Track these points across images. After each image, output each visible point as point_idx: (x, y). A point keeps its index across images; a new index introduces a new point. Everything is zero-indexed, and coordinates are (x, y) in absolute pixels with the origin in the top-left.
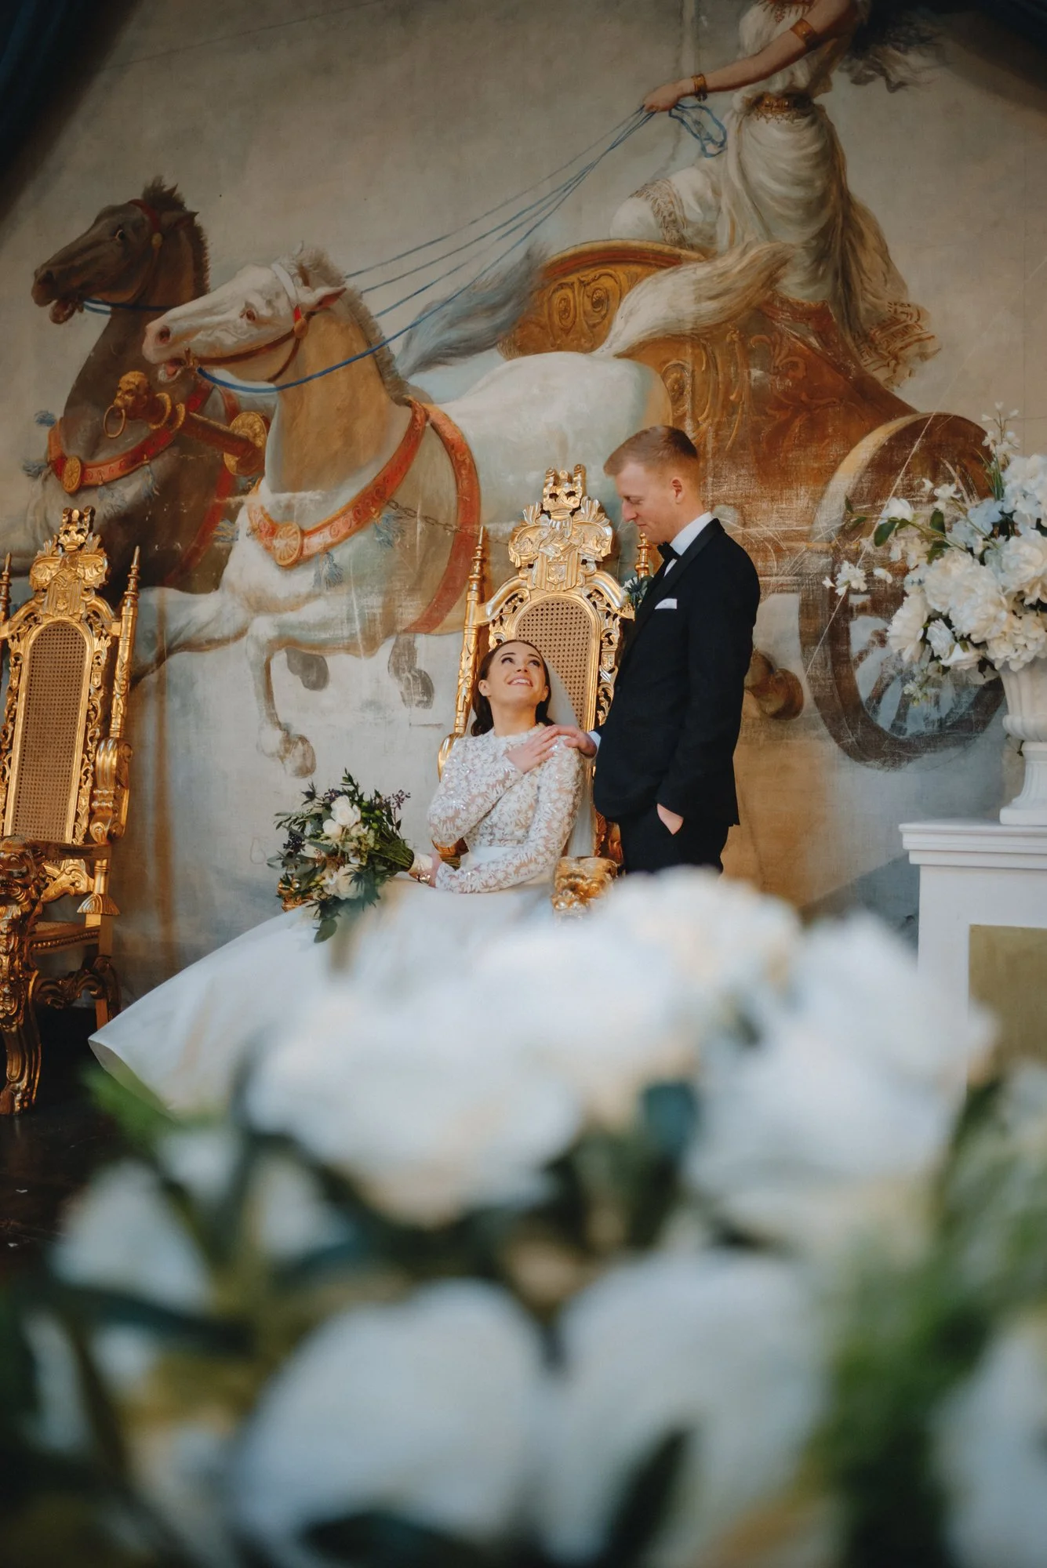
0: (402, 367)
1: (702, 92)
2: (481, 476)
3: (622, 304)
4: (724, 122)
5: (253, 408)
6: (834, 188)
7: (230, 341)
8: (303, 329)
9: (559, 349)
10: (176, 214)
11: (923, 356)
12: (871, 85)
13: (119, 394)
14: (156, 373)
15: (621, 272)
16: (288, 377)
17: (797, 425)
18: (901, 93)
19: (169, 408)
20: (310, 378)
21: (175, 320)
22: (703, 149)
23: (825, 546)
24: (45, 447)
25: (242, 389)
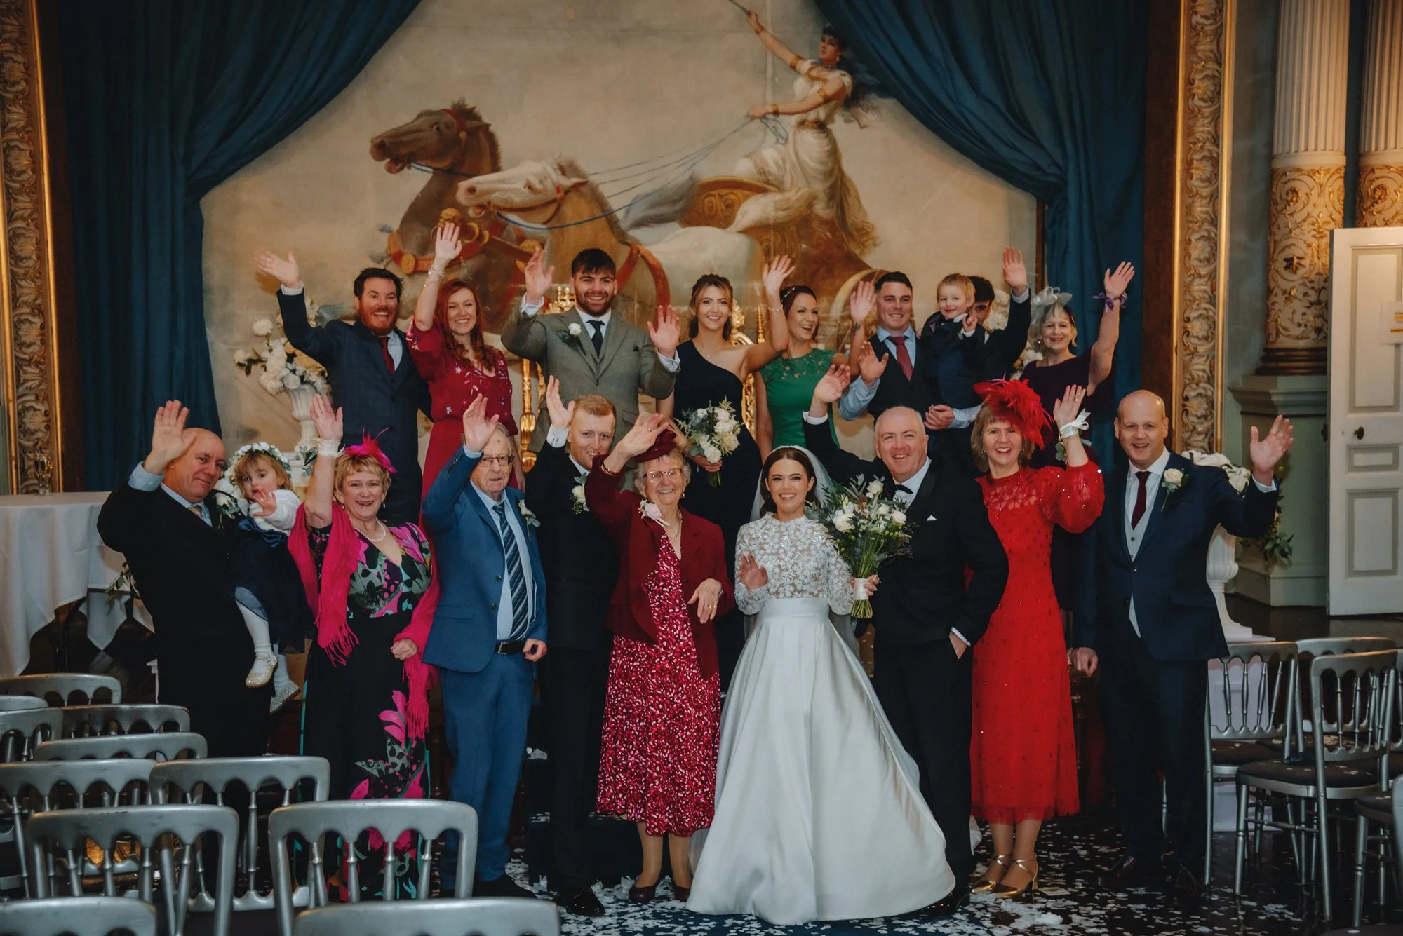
0: (624, 225)
1: (776, 113)
2: (671, 283)
3: (741, 208)
4: (787, 129)
5: (534, 238)
6: (837, 166)
7: (517, 200)
8: (563, 199)
9: (708, 225)
10: (477, 123)
11: (875, 245)
12: (852, 124)
13: (441, 220)
14: (467, 211)
15: (740, 193)
16: (554, 223)
17: (822, 271)
18: (864, 130)
19: (477, 232)
20: (568, 225)
21: (478, 183)
22: (778, 140)
23: (835, 323)
24: (386, 245)
25: (528, 227)
